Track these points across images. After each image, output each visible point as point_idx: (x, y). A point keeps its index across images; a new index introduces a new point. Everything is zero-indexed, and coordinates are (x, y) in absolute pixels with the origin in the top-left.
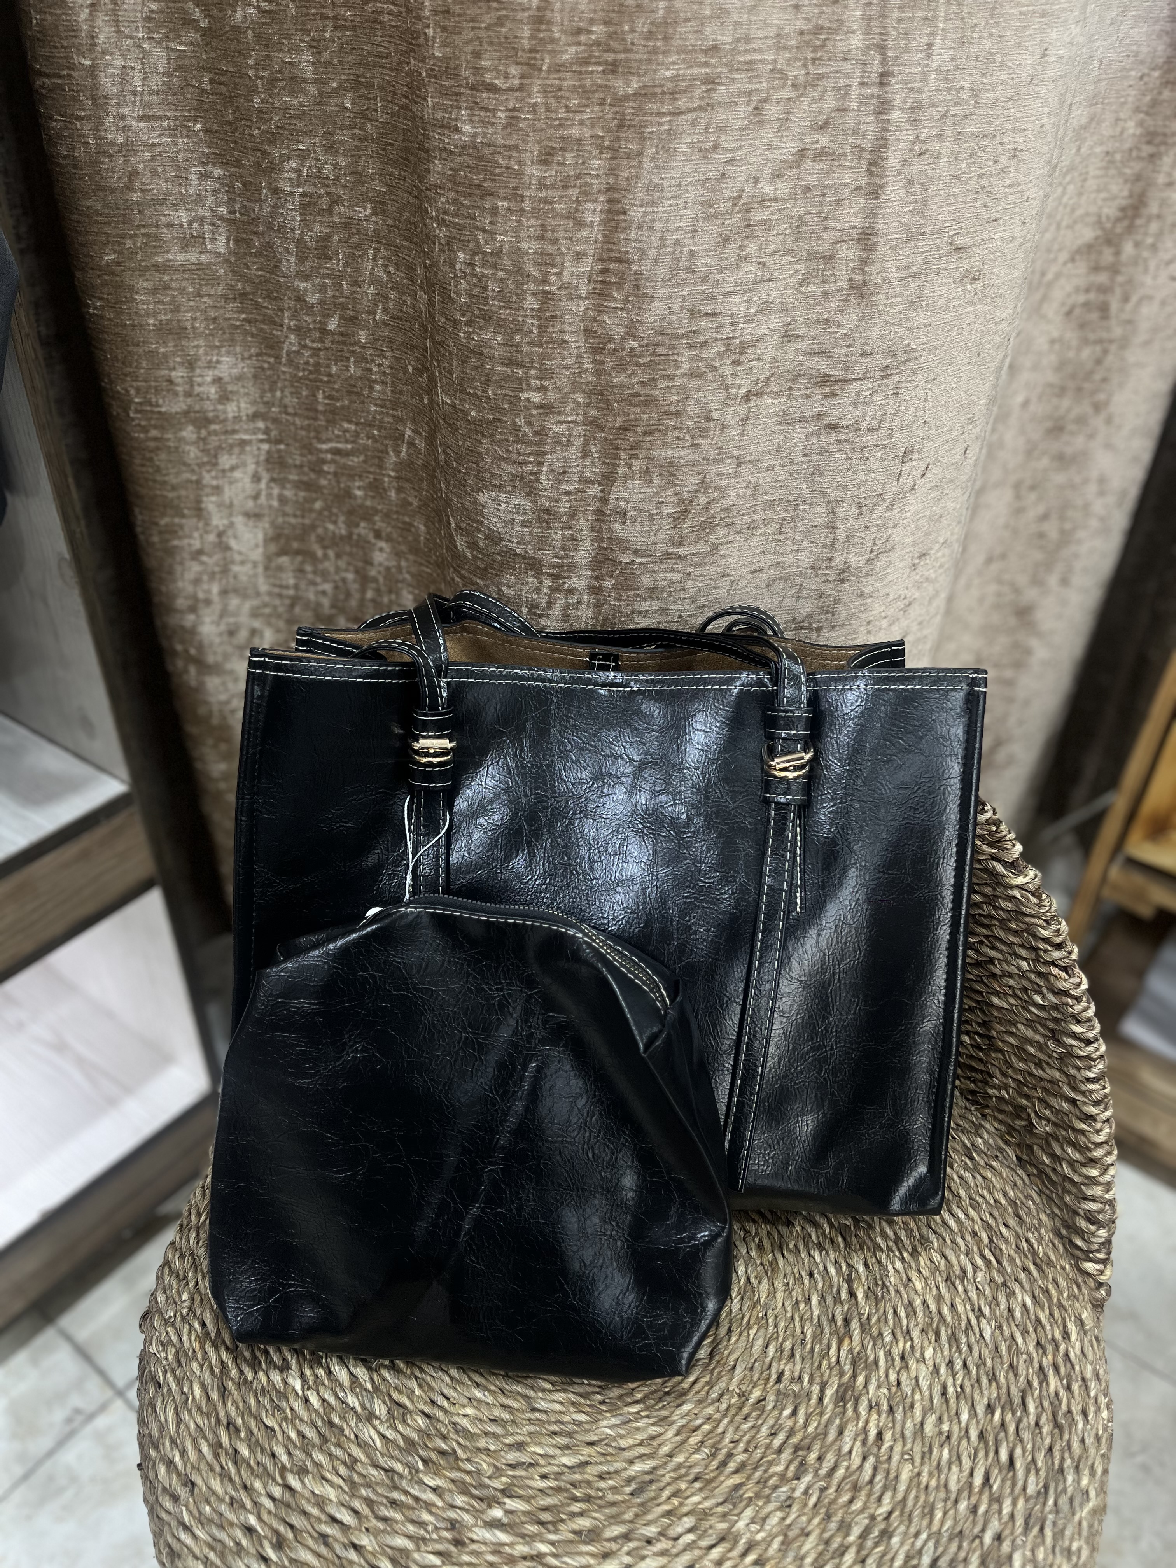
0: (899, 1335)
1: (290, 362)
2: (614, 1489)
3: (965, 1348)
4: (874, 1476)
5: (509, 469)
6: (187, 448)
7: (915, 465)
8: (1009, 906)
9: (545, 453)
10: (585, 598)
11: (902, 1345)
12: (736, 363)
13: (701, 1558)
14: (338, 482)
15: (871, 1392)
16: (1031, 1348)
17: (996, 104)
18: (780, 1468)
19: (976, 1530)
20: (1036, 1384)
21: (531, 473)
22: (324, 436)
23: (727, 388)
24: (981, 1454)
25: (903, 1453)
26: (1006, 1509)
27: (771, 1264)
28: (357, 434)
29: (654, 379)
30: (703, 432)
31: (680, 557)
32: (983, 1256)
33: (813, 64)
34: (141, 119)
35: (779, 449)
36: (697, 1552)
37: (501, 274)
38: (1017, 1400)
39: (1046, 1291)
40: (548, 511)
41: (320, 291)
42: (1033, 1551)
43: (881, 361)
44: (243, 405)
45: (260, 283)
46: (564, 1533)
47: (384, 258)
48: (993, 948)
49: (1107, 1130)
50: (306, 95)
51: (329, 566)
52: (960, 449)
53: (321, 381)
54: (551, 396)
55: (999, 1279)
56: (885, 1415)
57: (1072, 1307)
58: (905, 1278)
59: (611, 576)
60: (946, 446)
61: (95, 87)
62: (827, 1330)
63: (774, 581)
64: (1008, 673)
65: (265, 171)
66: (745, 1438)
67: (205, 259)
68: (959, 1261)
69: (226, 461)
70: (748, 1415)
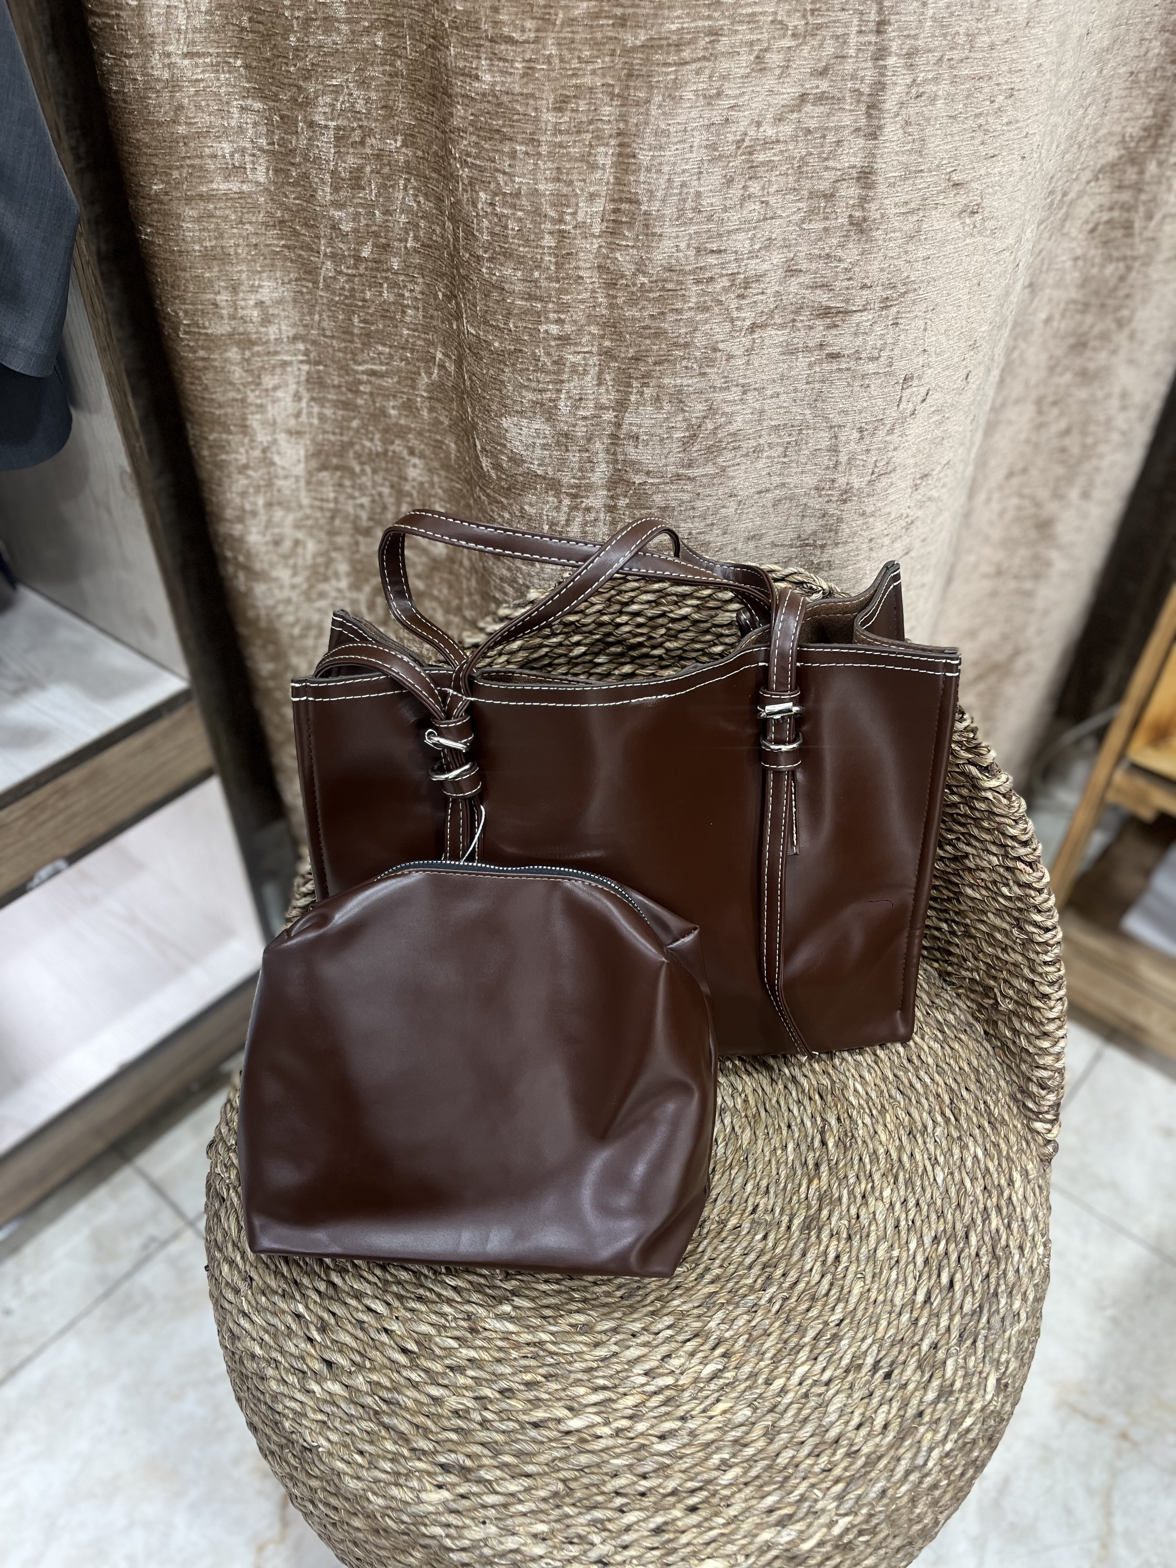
0: (862, 1178)
1: (327, 287)
2: (608, 1294)
3: (919, 1190)
4: (830, 1290)
5: (530, 396)
6: (233, 368)
7: (916, 390)
8: (982, 806)
9: (562, 382)
10: (602, 516)
11: (864, 1185)
12: (741, 297)
13: (677, 1349)
14: (374, 402)
15: (833, 1223)
16: (978, 1191)
17: (992, 47)
18: (750, 1281)
19: (916, 1339)
20: (979, 1221)
21: (550, 400)
22: (359, 358)
23: (732, 321)
24: (925, 1276)
25: (856, 1274)
26: (944, 1322)
27: (754, 1116)
28: (391, 357)
29: (663, 313)
30: (710, 362)
31: (689, 479)
32: (943, 1114)
33: (812, 14)
34: (185, 56)
35: (782, 377)
36: (674, 1345)
37: (520, 214)
38: (960, 1233)
39: (996, 1145)
40: (566, 435)
41: (354, 220)
42: (965, 1359)
43: (880, 292)
44: (284, 328)
45: (298, 211)
46: (563, 1325)
47: (414, 188)
48: (969, 844)
49: (1059, 1007)
50: (339, 34)
51: (366, 480)
52: (962, 374)
53: (356, 306)
54: (569, 329)
55: (955, 1134)
56: (843, 1242)
57: (1019, 1159)
58: (872, 1131)
59: (625, 496)
60: (947, 373)
61: (142, 26)
62: (799, 1172)
63: (780, 500)
64: (1028, 585)
65: (301, 105)
66: (722, 1256)
67: (245, 187)
68: (921, 1117)
69: (269, 381)
70: (725, 1238)
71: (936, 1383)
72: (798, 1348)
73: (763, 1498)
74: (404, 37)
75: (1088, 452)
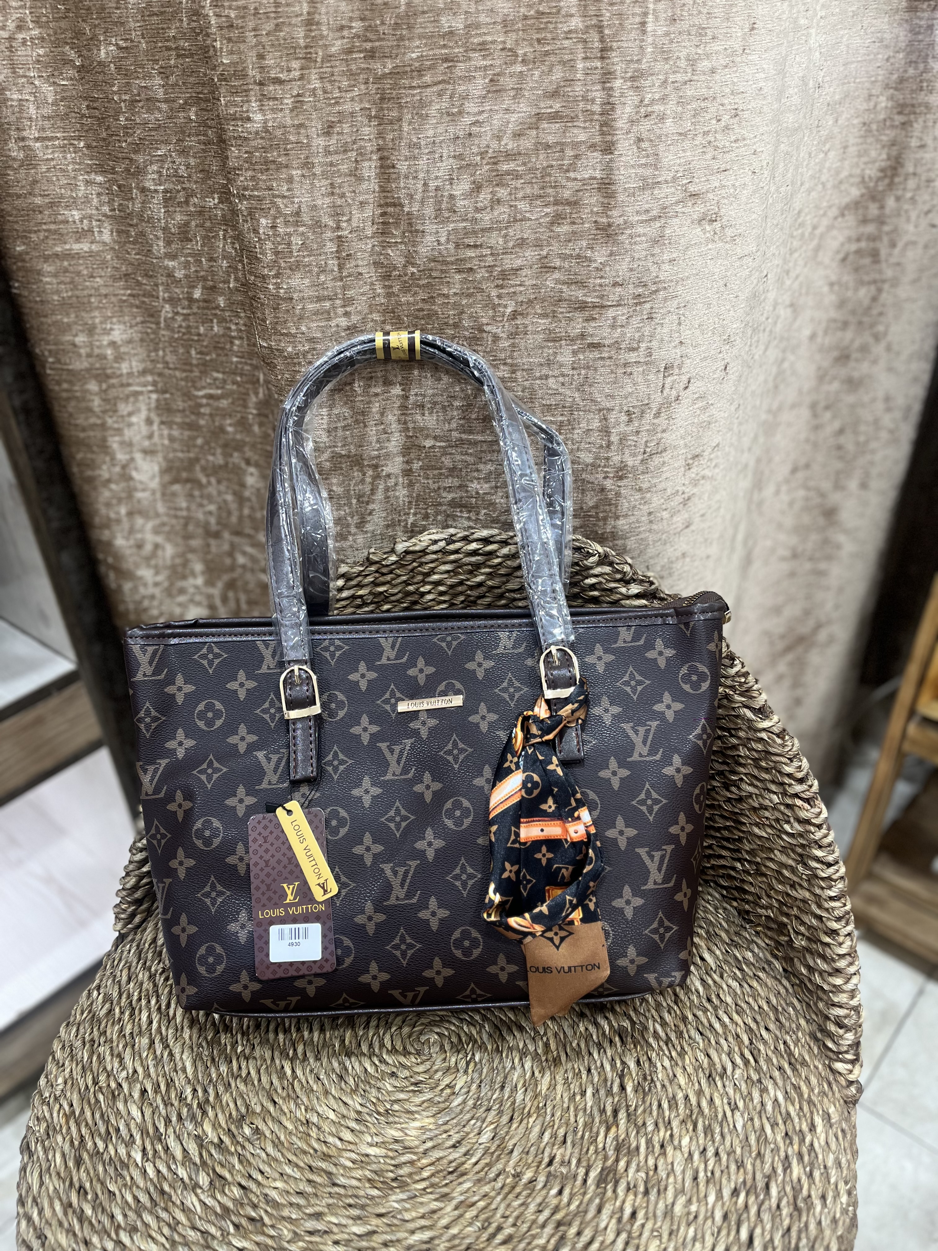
0: (661, 1125)
1: (167, 327)
3: (718, 1137)
6: (92, 398)
7: (677, 379)
8: (760, 747)
11: (663, 1133)
14: (214, 422)
15: (630, 1175)
16: (779, 1138)
20: (780, 1171)
22: (199, 385)
24: (723, 1233)
25: (653, 1231)
27: (555, 1060)
28: (224, 381)
32: (742, 1055)
33: (539, 43)
34: (37, 140)
37: (302, 229)
38: (760, 1184)
39: (797, 1088)
41: (185, 268)
43: (632, 290)
44: (134, 363)
45: (139, 265)
47: (231, 237)
48: (752, 785)
50: (160, 111)
51: (212, 490)
52: (721, 365)
53: (193, 340)
55: (755, 1077)
56: (640, 1196)
57: (821, 1102)
58: (671, 1074)
60: (705, 364)
62: (597, 1120)
64: (821, 565)
65: (133, 174)
67: (95, 247)
68: (721, 1059)
69: (124, 409)
70: (519, 1194)
75: (861, 448)
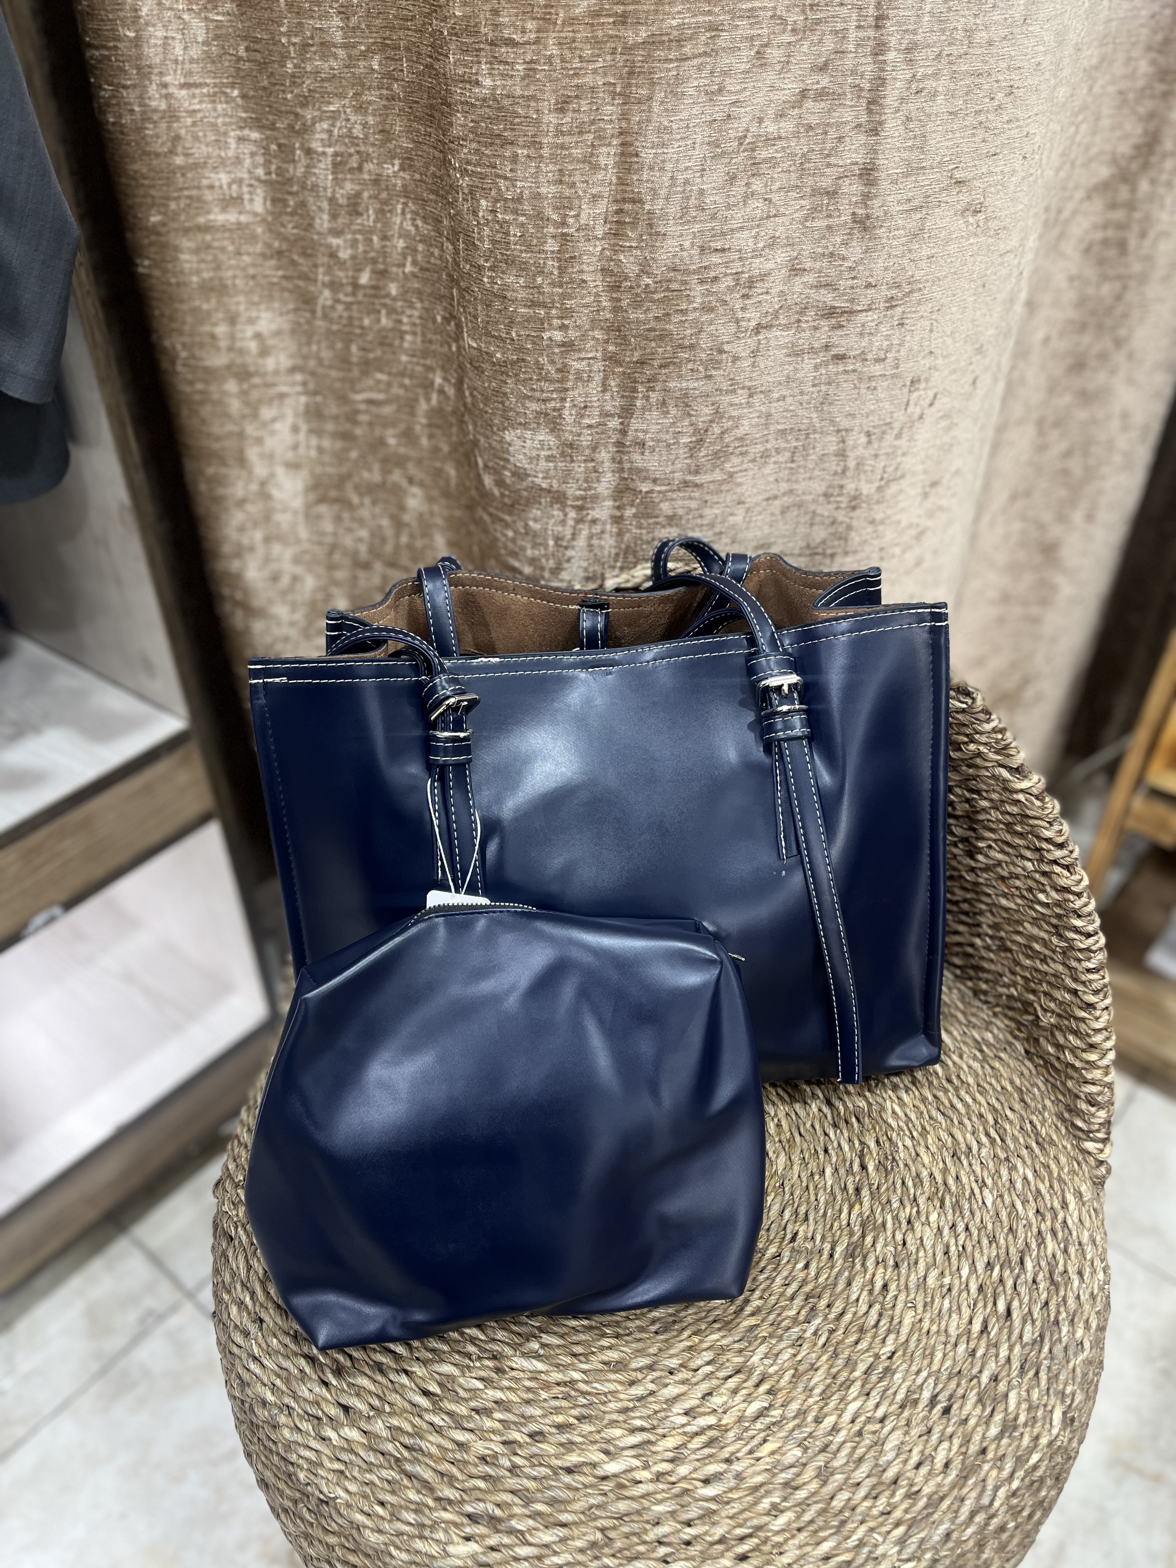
0: (906, 1202)
1: (325, 317)
2: (642, 1329)
3: (967, 1214)
4: (878, 1321)
5: (534, 406)
6: (230, 400)
7: (923, 395)
8: (1015, 809)
9: (567, 390)
10: (608, 527)
11: (909, 1210)
12: (746, 296)
13: (719, 1387)
14: (373, 432)
15: (878, 1249)
16: (1031, 1214)
17: (990, 43)
18: (793, 1313)
19: (975, 1371)
20: (1034, 1246)
21: (554, 410)
22: (358, 387)
23: (737, 321)
24: (980, 1304)
25: (907, 1302)
26: (1003, 1352)
27: (788, 1143)
28: (389, 384)
29: (668, 315)
30: (717, 364)
31: (696, 485)
32: (987, 1134)
34: (182, 86)
35: (788, 379)
36: (715, 1382)
37: (522, 219)
38: (1015, 1258)
39: (1047, 1167)
40: (571, 446)
41: (352, 247)
42: (1028, 1391)
43: (886, 292)
44: (281, 359)
45: (296, 241)
46: (594, 1363)
47: (412, 212)
48: (1001, 851)
49: (1105, 1017)
50: (336, 59)
51: (365, 512)
52: (969, 378)
53: (355, 334)
54: (572, 334)
55: (1002, 1155)
56: (890, 1270)
57: (1071, 1181)
58: (913, 1154)
59: (632, 505)
60: (954, 377)
61: (139, 57)
62: (839, 1197)
63: (788, 508)
64: (1035, 611)
65: (298, 132)
66: (762, 1287)
67: (243, 218)
68: (965, 1138)
69: (267, 413)
70: (764, 1268)
71: (998, 1417)
72: (848, 1384)
73: (818, 1544)
74: (401, 60)
75: (1090, 473)
